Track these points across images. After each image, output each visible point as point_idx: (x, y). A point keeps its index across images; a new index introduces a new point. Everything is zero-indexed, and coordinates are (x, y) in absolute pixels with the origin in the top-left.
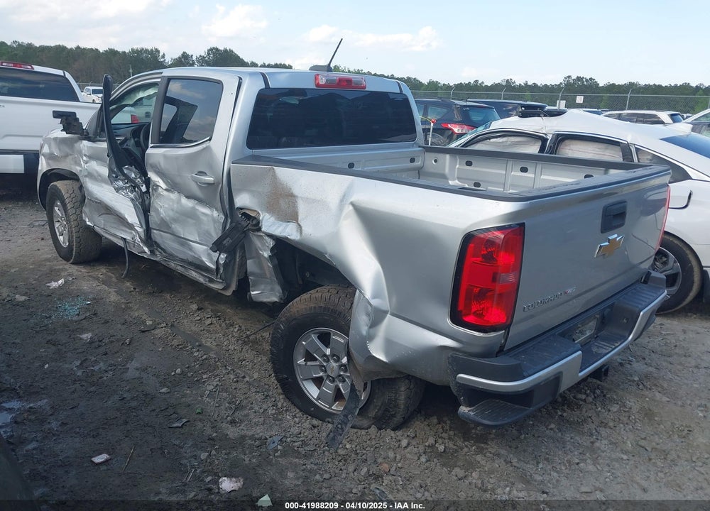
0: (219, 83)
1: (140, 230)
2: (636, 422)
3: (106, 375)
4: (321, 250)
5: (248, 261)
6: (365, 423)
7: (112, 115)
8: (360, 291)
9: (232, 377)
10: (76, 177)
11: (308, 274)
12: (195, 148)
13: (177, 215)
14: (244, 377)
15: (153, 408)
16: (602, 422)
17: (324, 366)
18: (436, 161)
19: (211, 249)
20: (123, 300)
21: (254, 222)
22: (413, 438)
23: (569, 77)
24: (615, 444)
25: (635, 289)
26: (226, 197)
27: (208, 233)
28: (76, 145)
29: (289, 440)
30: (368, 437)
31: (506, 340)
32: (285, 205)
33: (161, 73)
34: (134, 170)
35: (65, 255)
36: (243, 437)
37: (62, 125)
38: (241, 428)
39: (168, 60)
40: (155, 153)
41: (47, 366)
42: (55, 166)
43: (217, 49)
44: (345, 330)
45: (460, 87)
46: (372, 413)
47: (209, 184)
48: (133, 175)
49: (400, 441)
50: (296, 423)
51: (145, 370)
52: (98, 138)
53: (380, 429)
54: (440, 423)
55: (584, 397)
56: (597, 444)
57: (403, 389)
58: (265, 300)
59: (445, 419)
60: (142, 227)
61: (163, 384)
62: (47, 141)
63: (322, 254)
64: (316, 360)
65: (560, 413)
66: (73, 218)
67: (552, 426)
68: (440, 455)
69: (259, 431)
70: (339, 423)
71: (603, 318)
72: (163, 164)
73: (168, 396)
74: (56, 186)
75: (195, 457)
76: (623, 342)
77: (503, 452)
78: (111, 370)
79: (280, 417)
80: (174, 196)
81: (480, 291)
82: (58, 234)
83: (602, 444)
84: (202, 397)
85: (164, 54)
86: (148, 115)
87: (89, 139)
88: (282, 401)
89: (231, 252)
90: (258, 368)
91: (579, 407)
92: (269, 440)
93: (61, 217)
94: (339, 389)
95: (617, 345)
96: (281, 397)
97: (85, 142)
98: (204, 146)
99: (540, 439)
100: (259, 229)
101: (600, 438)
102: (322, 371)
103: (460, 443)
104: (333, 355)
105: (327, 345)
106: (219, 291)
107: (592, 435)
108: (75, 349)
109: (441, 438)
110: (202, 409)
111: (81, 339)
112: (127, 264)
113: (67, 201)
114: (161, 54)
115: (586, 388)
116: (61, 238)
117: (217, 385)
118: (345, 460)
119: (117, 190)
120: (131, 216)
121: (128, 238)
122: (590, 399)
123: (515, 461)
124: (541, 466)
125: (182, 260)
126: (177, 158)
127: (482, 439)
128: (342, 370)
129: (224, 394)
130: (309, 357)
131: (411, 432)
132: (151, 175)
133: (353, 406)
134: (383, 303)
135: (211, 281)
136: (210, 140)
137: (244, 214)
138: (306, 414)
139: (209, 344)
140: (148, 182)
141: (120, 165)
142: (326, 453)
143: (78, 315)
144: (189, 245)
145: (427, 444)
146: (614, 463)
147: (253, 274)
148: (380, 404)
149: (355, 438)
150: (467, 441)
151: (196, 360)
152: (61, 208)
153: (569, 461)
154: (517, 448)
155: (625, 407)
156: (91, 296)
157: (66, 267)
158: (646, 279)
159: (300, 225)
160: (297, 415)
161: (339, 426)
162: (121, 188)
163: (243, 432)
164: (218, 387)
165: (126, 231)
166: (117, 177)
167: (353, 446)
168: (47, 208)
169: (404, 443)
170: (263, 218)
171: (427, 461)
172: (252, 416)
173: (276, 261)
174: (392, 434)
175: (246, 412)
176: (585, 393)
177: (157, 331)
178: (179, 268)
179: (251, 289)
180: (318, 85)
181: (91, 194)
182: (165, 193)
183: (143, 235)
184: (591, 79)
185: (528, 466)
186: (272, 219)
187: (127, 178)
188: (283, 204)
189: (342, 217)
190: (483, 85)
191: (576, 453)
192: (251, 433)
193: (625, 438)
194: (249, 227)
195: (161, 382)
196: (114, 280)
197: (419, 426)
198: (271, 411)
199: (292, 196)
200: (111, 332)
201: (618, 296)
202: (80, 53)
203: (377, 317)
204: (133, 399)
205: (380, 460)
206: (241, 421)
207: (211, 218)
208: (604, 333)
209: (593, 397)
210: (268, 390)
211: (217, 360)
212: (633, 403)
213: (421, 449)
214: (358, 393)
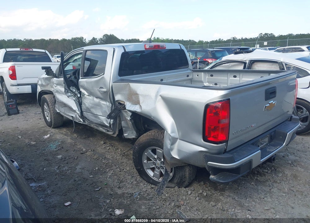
0: (106, 51)
1: (78, 112)
2: (290, 180)
3: (68, 171)
4: (150, 115)
5: (122, 122)
6: (173, 185)
7: (64, 67)
8: (166, 131)
9: (118, 170)
10: (51, 93)
11: (146, 126)
12: (98, 78)
13: (93, 105)
14: (123, 170)
15: (87, 183)
16: (275, 181)
17: (154, 163)
18: (198, 76)
19: (107, 118)
20: (73, 142)
21: (123, 106)
22: (193, 190)
23: (261, 34)
24: (280, 189)
25: (285, 124)
26: (111, 97)
27: (105, 112)
28: (51, 80)
29: (142, 193)
30: (175, 191)
31: (227, 147)
32: (134, 98)
33: (83, 49)
34: (75, 88)
35: (49, 125)
36: (124, 193)
37: (45, 72)
38: (122, 190)
39: (87, 41)
40: (82, 81)
41: (45, 169)
42: (44, 89)
43: (107, 35)
44: (161, 147)
45: (212, 42)
46: (176, 181)
47: (105, 92)
48: (74, 90)
49: (188, 192)
50: (145, 187)
51: (83, 169)
52: (60, 76)
53: (179, 187)
54: (205, 184)
55: (267, 171)
56: (272, 190)
57: (187, 170)
58: (130, 137)
59: (207, 182)
60: (79, 111)
61: (91, 174)
62: (40, 79)
63: (150, 117)
64: (151, 160)
65: (256, 178)
66: (52, 109)
67: (253, 183)
68: (205, 197)
69: (130, 191)
70: (161, 185)
71: (271, 136)
72: (86, 85)
73: (93, 178)
74: (44, 97)
75: (105, 202)
76: (281, 146)
77: (231, 195)
78: (70, 170)
79: (138, 185)
80: (91, 98)
81: (214, 128)
82: (46, 116)
83: (275, 190)
84: (106, 178)
85: (85, 39)
86: (79, 65)
87: (56, 77)
88: (139, 178)
89: (115, 119)
90: (129, 166)
91: (265, 175)
92: (134, 194)
93: (47, 110)
94: (162, 172)
95: (278, 147)
96: (139, 177)
97: (55, 79)
98: (102, 77)
99: (248, 189)
100: (125, 109)
101: (273, 187)
102: (154, 165)
103: (213, 192)
104: (158, 158)
105: (155, 154)
106: (112, 135)
107: (270, 186)
108: (55, 162)
109: (205, 190)
110: (107, 183)
111: (57, 158)
112: (74, 127)
113: (49, 103)
114: (84, 39)
115: (268, 167)
116: (47, 118)
117: (113, 173)
118: (166, 201)
119: (68, 97)
120: (75, 107)
121: (74, 116)
122: (269, 172)
123: (236, 198)
124: (248, 200)
125: (96, 123)
126: (91, 82)
127: (223, 190)
128: (162, 164)
129: (116, 177)
130: (149, 159)
131: (192, 188)
132: (81, 90)
133: (167, 178)
134: (176, 135)
135: (108, 131)
136: (104, 74)
137: (119, 103)
138: (149, 183)
139: (108, 157)
140: (80, 93)
141: (69, 87)
142: (158, 198)
143: (56, 148)
144: (98, 117)
145: (199, 193)
146: (279, 197)
147: (124, 127)
148: (178, 177)
149: (169, 192)
150: (216, 191)
151: (104, 163)
152: (47, 106)
153: (260, 197)
154: (237, 193)
155: (285, 174)
156: (61, 141)
157: (50, 129)
158: (291, 119)
159: (141, 106)
160: (145, 184)
161: (161, 186)
162: (70, 96)
163: (124, 192)
164: (113, 174)
165: (73, 113)
166: (68, 92)
167: (169, 195)
168: (41, 106)
169: (189, 192)
170: (126, 104)
171: (199, 200)
172: (127, 185)
173: (133, 121)
174: (184, 189)
175: (124, 183)
176: (267, 169)
177: (87, 153)
178: (95, 127)
179: (124, 133)
180: (146, 49)
181: (58, 99)
182: (88, 97)
183: (80, 114)
184: (271, 34)
185: (242, 200)
186: (130, 104)
187: (72, 91)
188: (134, 97)
189: (157, 102)
190: (223, 40)
191: (263, 194)
192: (126, 192)
193: (285, 187)
194: (121, 108)
195: (90, 173)
196: (69, 133)
197: (195, 186)
198: (135, 183)
199: (137, 94)
200: (69, 154)
201: (277, 127)
202: (51, 41)
203: (174, 141)
204: (79, 180)
205: (180, 200)
206: (123, 187)
207: (106, 105)
208: (272, 143)
209: (271, 170)
210: (133, 174)
211: (112, 163)
212: (288, 172)
213: (197, 195)
214: (168, 172)
